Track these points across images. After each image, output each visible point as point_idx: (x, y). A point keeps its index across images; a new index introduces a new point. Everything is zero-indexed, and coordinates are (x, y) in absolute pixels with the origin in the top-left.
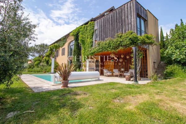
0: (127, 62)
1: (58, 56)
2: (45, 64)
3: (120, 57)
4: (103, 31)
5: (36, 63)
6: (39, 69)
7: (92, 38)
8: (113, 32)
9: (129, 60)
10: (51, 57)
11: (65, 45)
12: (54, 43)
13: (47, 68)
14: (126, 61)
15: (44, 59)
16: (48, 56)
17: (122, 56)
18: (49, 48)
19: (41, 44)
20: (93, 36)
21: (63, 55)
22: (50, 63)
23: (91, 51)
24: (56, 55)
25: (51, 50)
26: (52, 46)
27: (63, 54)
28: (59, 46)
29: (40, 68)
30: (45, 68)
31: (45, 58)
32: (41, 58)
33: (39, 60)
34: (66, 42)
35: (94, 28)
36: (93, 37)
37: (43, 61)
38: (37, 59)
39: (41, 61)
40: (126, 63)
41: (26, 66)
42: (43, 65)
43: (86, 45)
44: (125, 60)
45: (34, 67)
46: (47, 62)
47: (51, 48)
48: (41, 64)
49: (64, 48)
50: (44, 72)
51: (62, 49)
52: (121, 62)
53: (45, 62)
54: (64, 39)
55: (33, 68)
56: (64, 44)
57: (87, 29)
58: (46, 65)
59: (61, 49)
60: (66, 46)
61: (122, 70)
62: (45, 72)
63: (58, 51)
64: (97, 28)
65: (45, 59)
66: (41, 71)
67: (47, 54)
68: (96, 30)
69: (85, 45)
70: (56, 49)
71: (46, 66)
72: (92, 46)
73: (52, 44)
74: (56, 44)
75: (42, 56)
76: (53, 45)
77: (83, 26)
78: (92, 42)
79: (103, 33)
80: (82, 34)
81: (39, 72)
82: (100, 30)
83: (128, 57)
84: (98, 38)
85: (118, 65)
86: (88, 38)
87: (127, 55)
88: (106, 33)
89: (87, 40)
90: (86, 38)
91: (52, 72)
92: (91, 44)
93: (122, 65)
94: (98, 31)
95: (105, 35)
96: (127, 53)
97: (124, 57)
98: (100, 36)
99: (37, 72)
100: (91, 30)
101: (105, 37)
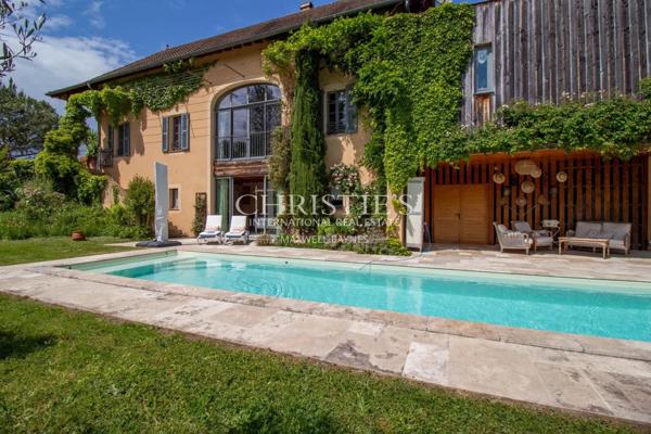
0: (558, 196)
1: (125, 153)
7: (455, 81)
9: (566, 190)
11: (193, 99)
14: (553, 191)
17: (535, 174)
20: (463, 71)
21: (177, 150)
24: (109, 144)
27: (176, 144)
28: (139, 101)
34: (197, 84)
35: (471, 35)
36: (461, 79)
40: (550, 198)
43: (418, 108)
44: (545, 189)
49: (177, 119)
50: (76, 236)
51: (166, 120)
52: (525, 194)
53: (48, 183)
56: (180, 97)
59: (154, 119)
60: (198, 108)
61: (554, 224)
62: (83, 237)
63: (125, 126)
64: (490, 39)
68: (478, 47)
69: (409, 109)
72: (458, 117)
78: (461, 102)
79: (538, 67)
81: (27, 237)
82: (517, 53)
83: (561, 178)
84: (502, 85)
85: (510, 205)
86: (428, 77)
87: (557, 172)
88: (554, 66)
89: (427, 90)
90: (421, 78)
91: (159, 239)
92: (453, 108)
93: (534, 204)
94: (502, 57)
95: (547, 78)
96: (558, 163)
97: (542, 176)
98: (519, 80)
99: (14, 237)
100: (452, 40)
101: (547, 84)
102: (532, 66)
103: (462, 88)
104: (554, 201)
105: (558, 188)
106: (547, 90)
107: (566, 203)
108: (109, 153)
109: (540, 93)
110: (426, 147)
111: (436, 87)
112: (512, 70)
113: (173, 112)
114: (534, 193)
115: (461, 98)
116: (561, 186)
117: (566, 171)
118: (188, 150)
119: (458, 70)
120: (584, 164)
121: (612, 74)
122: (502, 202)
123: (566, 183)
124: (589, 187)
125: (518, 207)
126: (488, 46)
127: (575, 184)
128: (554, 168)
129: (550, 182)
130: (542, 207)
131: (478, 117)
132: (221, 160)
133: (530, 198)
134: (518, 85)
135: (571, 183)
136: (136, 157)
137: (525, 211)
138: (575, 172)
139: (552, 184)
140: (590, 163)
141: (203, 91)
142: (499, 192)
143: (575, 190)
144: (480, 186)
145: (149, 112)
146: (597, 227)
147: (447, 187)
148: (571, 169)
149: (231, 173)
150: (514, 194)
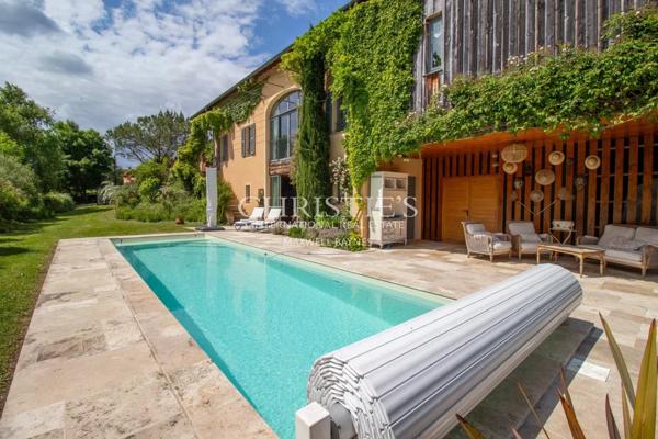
0: (586, 188)
1: (225, 159)
2: (178, 188)
3: (538, 161)
4: (490, 15)
5: (146, 184)
6: (157, 208)
7: (406, 65)
8: (571, 13)
9: (599, 181)
10: (201, 164)
11: (256, 112)
12: (210, 108)
13: (186, 205)
14: (580, 181)
15: (174, 168)
16: (191, 159)
17: (555, 159)
18: (192, 129)
19: (161, 114)
20: (413, 52)
21: (249, 154)
22: (197, 187)
23: (402, 131)
24: (219, 152)
25: (200, 135)
26: (204, 119)
27: (249, 150)
28: (230, 118)
29: (161, 205)
30: (182, 204)
31: (177, 164)
32: (162, 167)
33: (156, 174)
34: (258, 99)
35: (422, 8)
36: (412, 61)
37: (171, 175)
38: (148, 169)
39: (162, 179)
40: (575, 192)
41: (110, 194)
42: (171, 194)
43: (372, 101)
44: (569, 178)
45: (140, 201)
46: (188, 183)
47: (197, 126)
48: (164, 190)
49: (249, 128)
50: (178, 220)
51: (244, 131)
52: (543, 188)
53: (179, 183)
54: (250, 87)
55: (134, 205)
56: (250, 111)
57: (375, 23)
58: (182, 191)
59: (238, 130)
60: (259, 118)
61: (564, 226)
62: (182, 222)
63: (225, 138)
64: (440, 7)
65: (180, 171)
66: (165, 216)
67: (185, 151)
68: (431, 21)
69: (365, 102)
70: (217, 132)
71: (184, 198)
72: (407, 105)
73: (203, 111)
74: (216, 111)
75: (165, 160)
76: (206, 115)
77: (352, 11)
78: (411, 86)
79: (489, 30)
80: (352, 50)
81: (159, 220)
82: (467, 17)
83: (591, 164)
84: (451, 60)
85: (523, 201)
86: (381, 64)
87: (587, 154)
88: (506, 24)
89: (381, 79)
90: (375, 67)
91: (209, 225)
92: (402, 96)
93: (552, 200)
94: (452, 26)
95: (499, 41)
96: (588, 143)
97: (564, 163)
98: (467, 49)
99: (152, 221)
100: (402, 20)
101: (498, 48)
102: (482, 29)
103: (412, 72)
104: (581, 195)
105: (587, 179)
106: (498, 57)
107: (598, 198)
108: (218, 159)
109: (490, 63)
110: (379, 140)
111: (387, 76)
112: (461, 40)
113: (246, 125)
114: (553, 184)
115: (412, 82)
116: (591, 174)
117: (600, 154)
118: (254, 154)
119: (407, 52)
120: (627, 142)
121: (581, 17)
122: (512, 196)
123: (599, 170)
124: (633, 175)
125: (532, 203)
126: (437, 17)
127: (612, 171)
128: (581, 150)
129: (575, 169)
130: (563, 202)
131: (427, 101)
132: (274, 161)
133: (548, 190)
134: (466, 56)
135: (606, 172)
136: (230, 161)
137: (542, 208)
138: (613, 154)
139: (579, 172)
140: (637, 140)
141: (261, 103)
142: (509, 185)
143: (612, 179)
144: (487, 178)
145: (236, 125)
146: (627, 232)
147: (457, 179)
148: (607, 149)
149: (278, 171)
150: (528, 187)
